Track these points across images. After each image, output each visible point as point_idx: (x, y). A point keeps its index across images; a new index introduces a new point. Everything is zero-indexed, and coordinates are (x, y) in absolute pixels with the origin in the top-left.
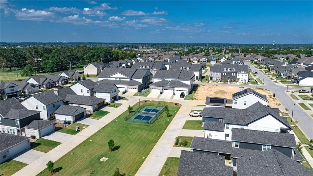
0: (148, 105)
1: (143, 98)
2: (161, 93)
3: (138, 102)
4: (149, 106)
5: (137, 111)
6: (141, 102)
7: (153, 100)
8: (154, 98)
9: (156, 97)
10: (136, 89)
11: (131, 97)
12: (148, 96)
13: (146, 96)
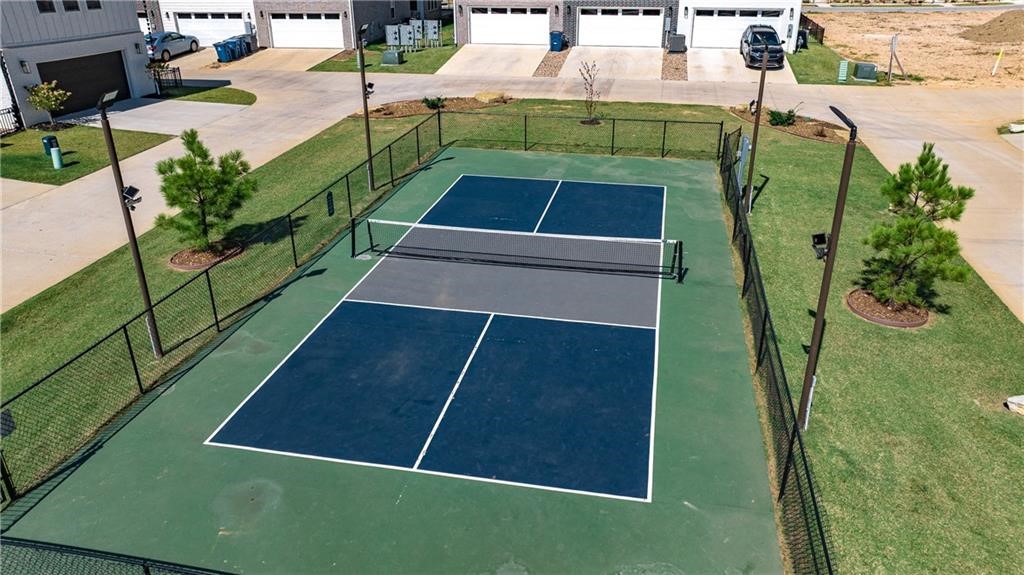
0: (469, 143)
1: (395, 87)
2: (561, 42)
3: (354, 117)
4: (490, 144)
5: (319, 216)
6: (387, 112)
7: (508, 95)
8: (515, 83)
9: (527, 69)
10: (337, 24)
11: (290, 80)
12: (445, 70)
13: (433, 68)
